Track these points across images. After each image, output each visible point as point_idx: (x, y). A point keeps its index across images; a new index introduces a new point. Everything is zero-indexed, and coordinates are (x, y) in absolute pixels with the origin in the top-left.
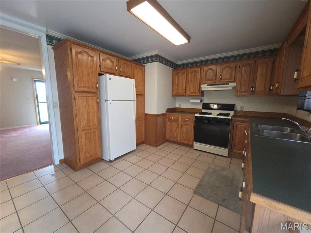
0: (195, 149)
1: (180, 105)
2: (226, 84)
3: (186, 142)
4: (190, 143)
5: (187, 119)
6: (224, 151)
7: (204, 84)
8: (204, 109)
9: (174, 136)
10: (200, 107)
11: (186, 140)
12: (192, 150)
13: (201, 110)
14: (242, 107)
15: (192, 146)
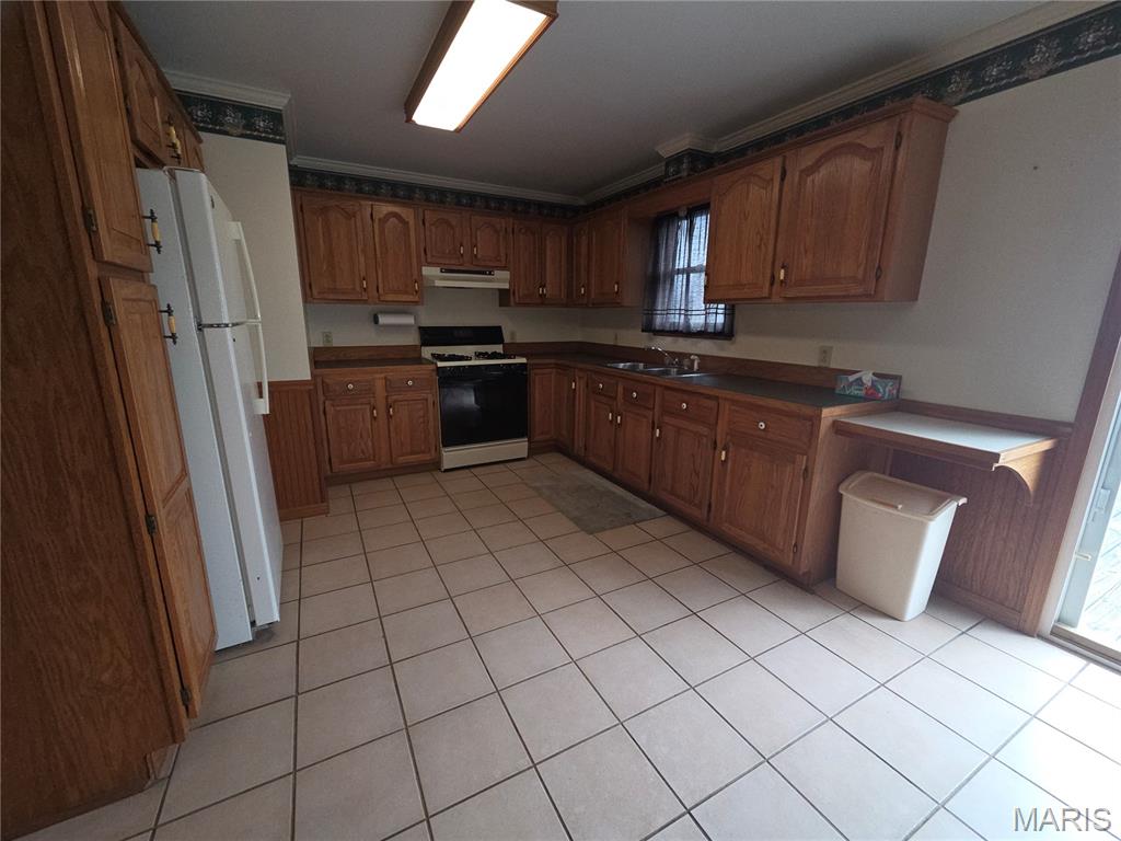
0: (446, 471)
1: (327, 336)
2: (490, 274)
3: (412, 458)
4: (427, 457)
5: (410, 383)
6: (519, 447)
7: (429, 264)
8: (427, 345)
9: (363, 452)
10: (412, 339)
11: (412, 453)
12: (440, 476)
13: (416, 349)
14: (513, 334)
15: (436, 465)
